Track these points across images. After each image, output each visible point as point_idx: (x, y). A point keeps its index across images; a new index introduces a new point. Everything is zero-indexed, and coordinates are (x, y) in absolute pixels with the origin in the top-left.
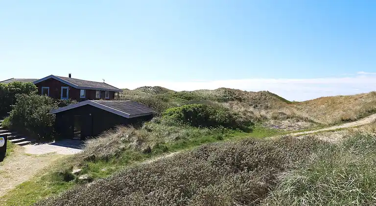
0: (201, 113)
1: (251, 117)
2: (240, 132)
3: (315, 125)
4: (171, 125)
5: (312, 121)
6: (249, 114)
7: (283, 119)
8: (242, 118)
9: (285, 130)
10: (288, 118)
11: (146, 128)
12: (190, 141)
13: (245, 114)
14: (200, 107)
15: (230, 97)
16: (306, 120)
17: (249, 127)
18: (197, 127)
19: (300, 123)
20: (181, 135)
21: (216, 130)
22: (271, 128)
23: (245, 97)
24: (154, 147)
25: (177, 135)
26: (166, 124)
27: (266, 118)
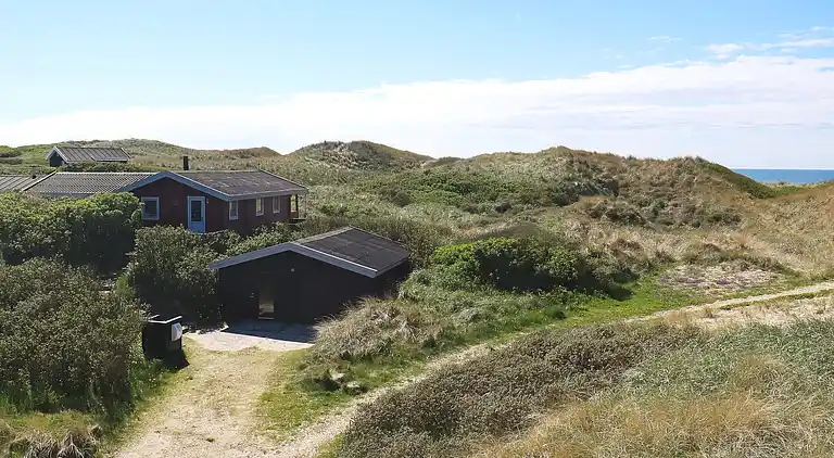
0: (518, 261)
1: (631, 259)
2: (604, 298)
3: (782, 278)
4: (455, 287)
5: (779, 268)
6: (627, 252)
7: (711, 263)
8: (607, 265)
9: (707, 292)
10: (722, 260)
11: (406, 296)
12: (500, 323)
13: (616, 253)
14: (514, 246)
15: (585, 181)
16: (765, 265)
17: (625, 286)
18: (510, 290)
19: (746, 275)
20: (481, 311)
21: (549, 298)
22: (675, 288)
23: (629, 177)
24: (438, 336)
25: (474, 311)
26: (444, 285)
27: (669, 260)
